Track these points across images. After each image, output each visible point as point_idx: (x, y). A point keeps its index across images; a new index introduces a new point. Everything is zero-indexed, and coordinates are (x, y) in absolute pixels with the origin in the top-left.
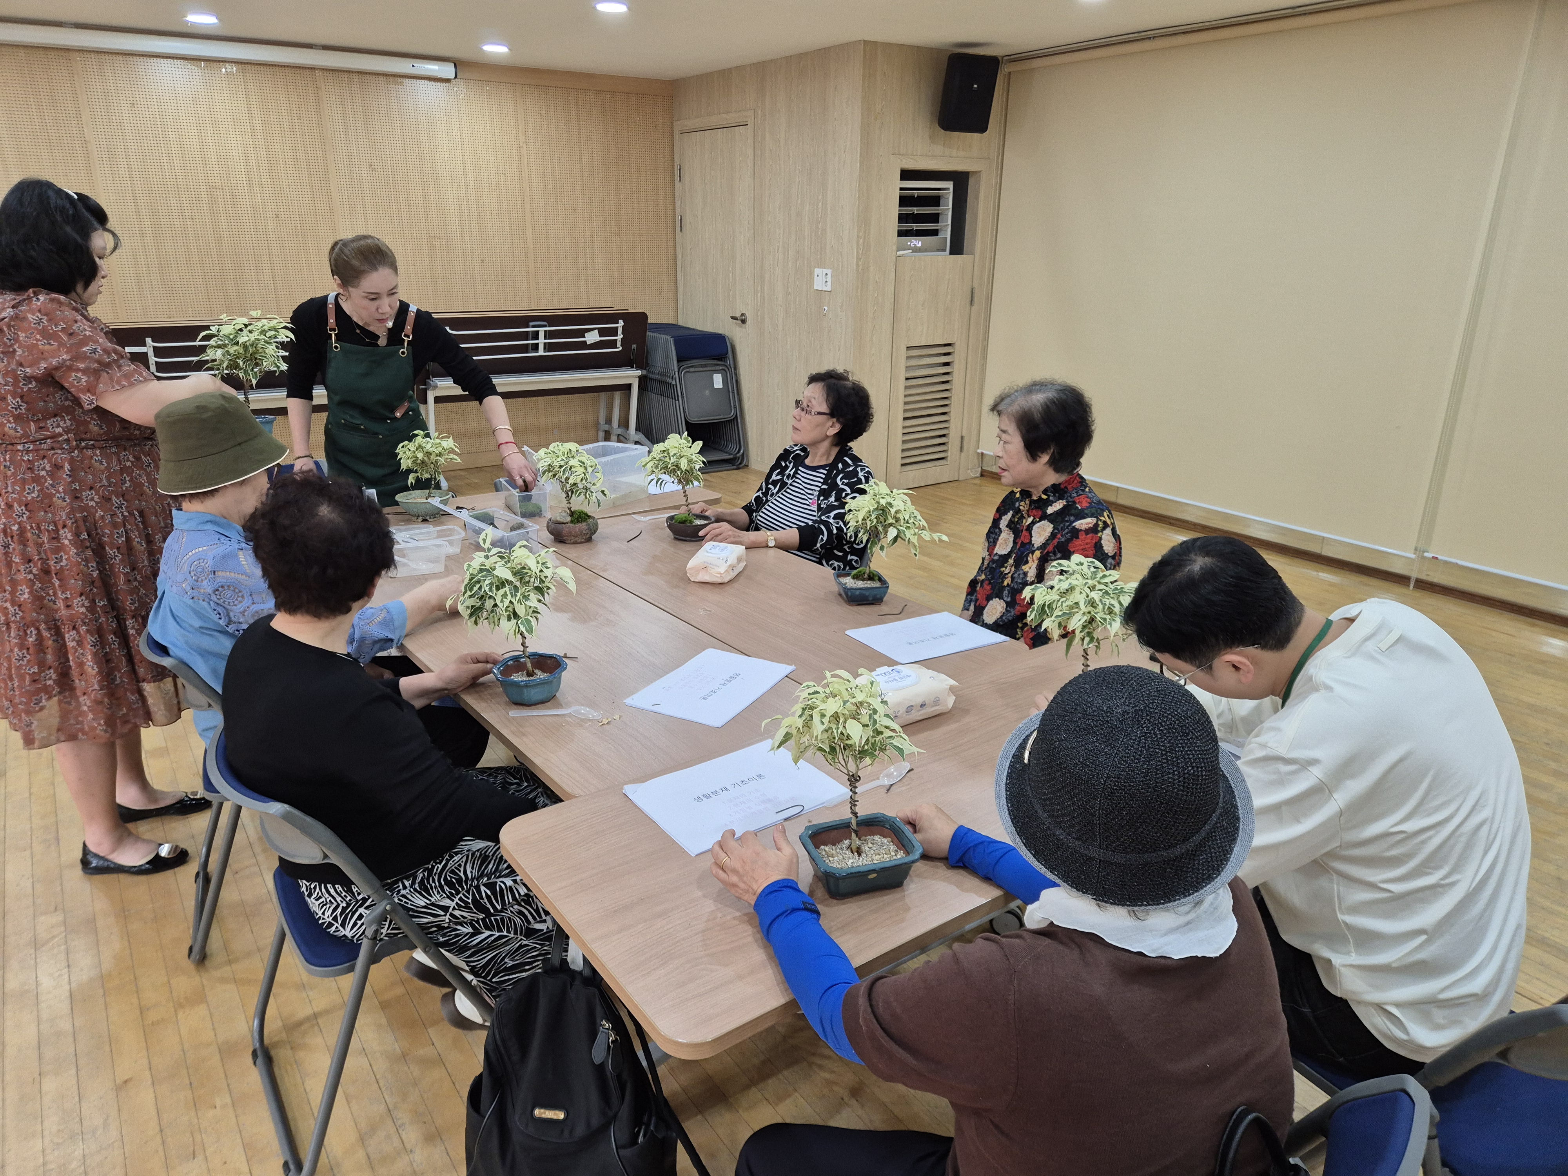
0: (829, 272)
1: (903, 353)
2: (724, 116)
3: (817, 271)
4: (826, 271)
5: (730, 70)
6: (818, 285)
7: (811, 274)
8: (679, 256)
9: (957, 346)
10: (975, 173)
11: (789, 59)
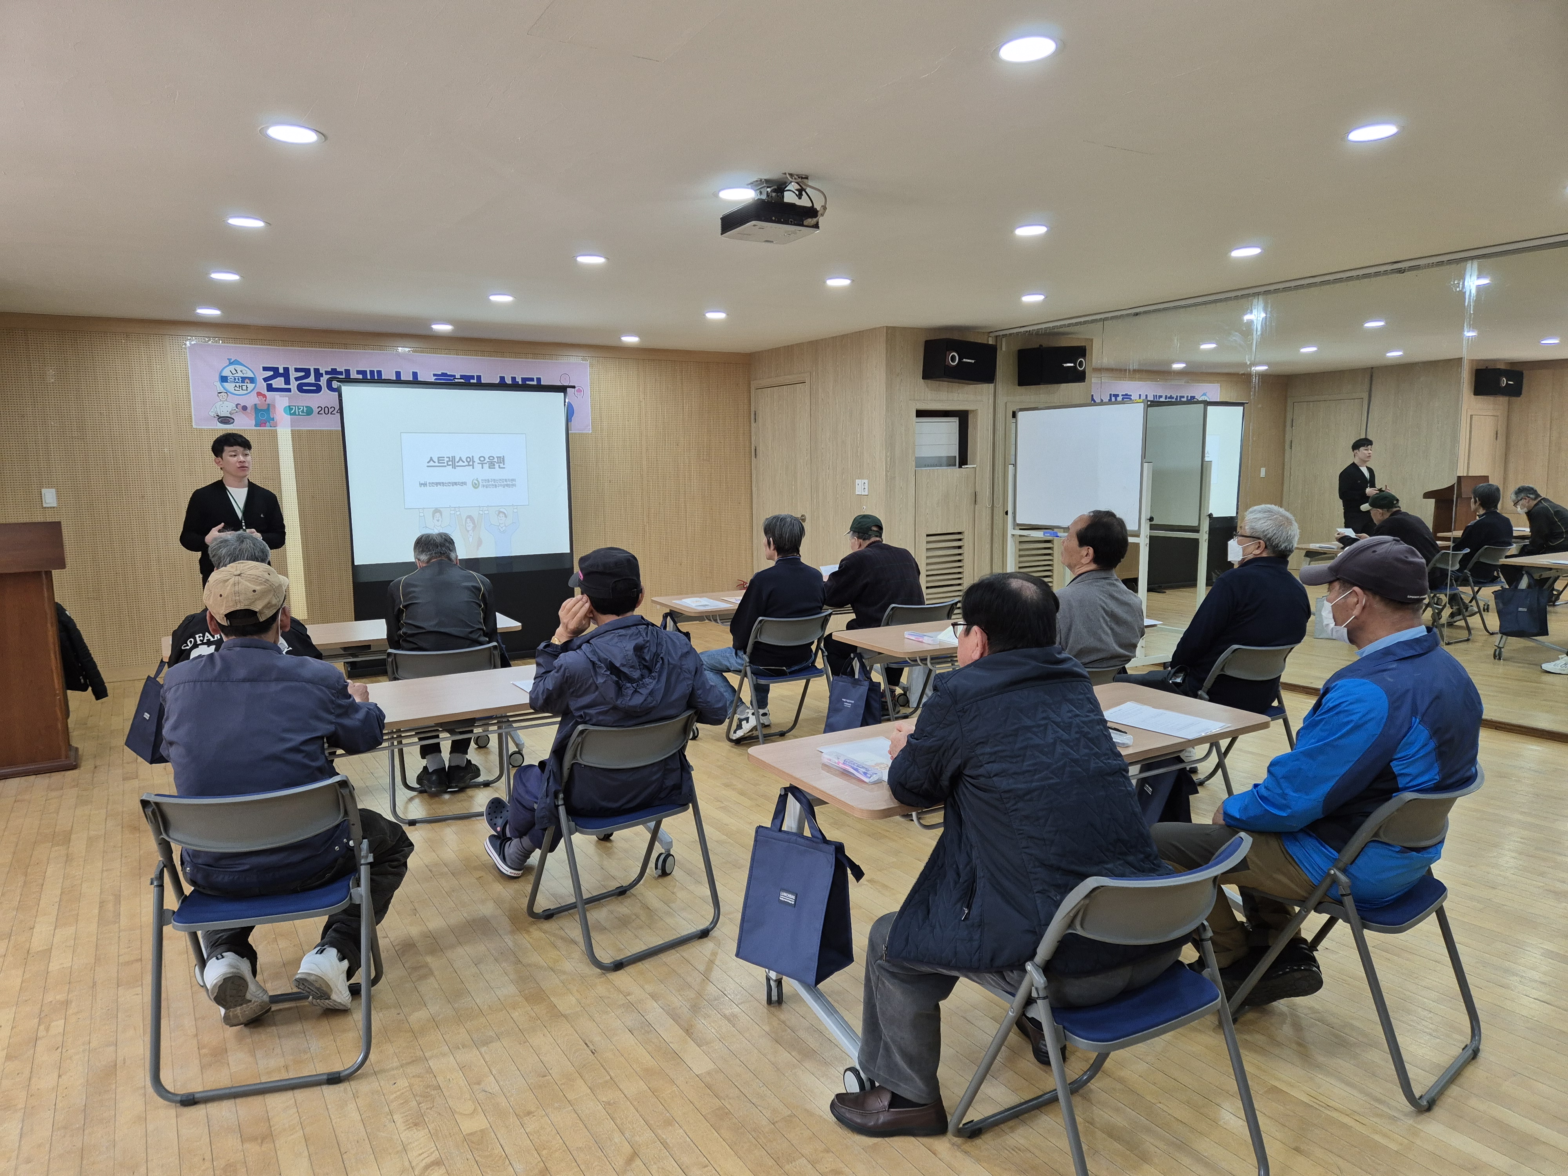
0: (866, 481)
1: (925, 539)
2: (788, 376)
3: (857, 481)
4: (864, 481)
5: (792, 346)
6: (859, 491)
7: (854, 483)
8: (754, 476)
9: (966, 534)
10: (973, 411)
11: (834, 338)
